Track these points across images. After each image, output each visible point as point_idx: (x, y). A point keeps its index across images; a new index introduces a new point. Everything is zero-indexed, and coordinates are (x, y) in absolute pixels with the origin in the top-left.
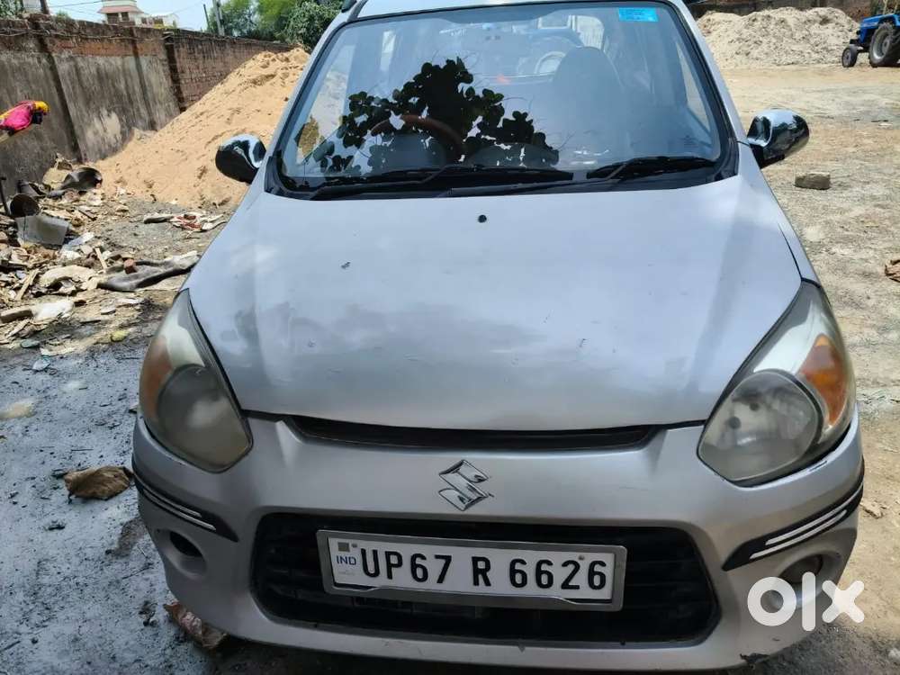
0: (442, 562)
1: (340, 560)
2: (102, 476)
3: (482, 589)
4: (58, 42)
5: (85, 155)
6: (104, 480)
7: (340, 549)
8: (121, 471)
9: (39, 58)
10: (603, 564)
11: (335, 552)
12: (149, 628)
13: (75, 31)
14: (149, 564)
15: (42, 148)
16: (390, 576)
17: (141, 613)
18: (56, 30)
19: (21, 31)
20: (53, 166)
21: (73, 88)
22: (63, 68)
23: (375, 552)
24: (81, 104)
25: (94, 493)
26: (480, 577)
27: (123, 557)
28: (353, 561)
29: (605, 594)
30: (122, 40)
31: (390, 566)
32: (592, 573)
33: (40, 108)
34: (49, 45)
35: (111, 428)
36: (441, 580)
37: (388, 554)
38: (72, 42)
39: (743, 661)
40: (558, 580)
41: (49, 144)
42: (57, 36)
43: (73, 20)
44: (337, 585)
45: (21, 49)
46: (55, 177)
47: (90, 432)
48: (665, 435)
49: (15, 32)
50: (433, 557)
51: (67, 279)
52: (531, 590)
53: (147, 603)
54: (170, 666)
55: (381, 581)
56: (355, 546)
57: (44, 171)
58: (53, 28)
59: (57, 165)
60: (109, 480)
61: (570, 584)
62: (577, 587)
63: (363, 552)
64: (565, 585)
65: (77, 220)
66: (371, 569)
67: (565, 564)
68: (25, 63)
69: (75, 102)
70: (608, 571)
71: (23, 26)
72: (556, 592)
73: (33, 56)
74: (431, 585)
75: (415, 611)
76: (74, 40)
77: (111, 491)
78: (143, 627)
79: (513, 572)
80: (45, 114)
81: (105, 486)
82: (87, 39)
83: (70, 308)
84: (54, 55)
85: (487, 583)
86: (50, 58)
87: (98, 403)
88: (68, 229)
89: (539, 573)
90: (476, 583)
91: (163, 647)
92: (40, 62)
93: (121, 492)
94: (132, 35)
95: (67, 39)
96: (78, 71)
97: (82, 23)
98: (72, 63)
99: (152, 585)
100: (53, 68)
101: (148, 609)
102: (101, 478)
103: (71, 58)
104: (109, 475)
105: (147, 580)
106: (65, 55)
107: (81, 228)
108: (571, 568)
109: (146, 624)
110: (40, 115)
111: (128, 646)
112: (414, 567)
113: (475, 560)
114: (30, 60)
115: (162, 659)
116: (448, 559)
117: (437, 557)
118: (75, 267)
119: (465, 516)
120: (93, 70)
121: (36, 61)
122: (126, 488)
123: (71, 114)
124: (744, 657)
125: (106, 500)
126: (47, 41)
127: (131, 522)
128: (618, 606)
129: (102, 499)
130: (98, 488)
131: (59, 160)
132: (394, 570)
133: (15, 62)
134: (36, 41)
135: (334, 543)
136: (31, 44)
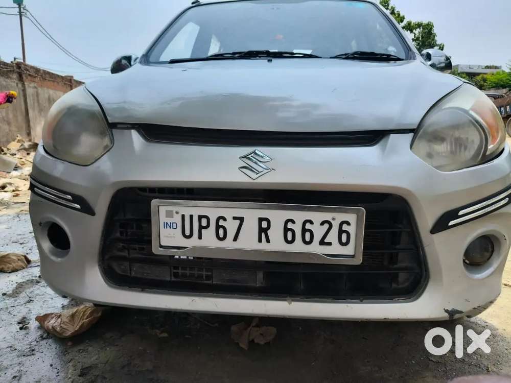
0: (238, 222)
1: (166, 225)
2: (9, 258)
3: (264, 246)
4: (29, 77)
5: (34, 138)
6: (10, 261)
7: (167, 216)
8: (23, 258)
9: (17, 84)
10: (348, 223)
11: (163, 219)
12: (23, 330)
13: (40, 74)
14: (31, 300)
15: (10, 130)
16: (200, 237)
17: (19, 323)
18: (29, 72)
19: (12, 69)
20: (14, 141)
21: (34, 103)
22: (30, 91)
23: (191, 217)
24: (36, 112)
25: (3, 268)
26: (263, 235)
27: (14, 297)
28: (175, 227)
29: (349, 250)
30: (65, 84)
31: (201, 227)
32: (341, 231)
33: (12, 94)
34: (24, 78)
35: (21, 244)
36: (235, 239)
37: (200, 217)
38: (37, 79)
39: (446, 315)
40: (317, 238)
41: (14, 129)
42: (30, 75)
43: (40, 69)
44: (161, 246)
45: (8, 77)
46: (14, 146)
47: (7, 245)
48: (389, 138)
49: (6, 68)
50: (232, 219)
51: (10, 184)
52: (298, 246)
53: (24, 318)
54: (33, 350)
55: (194, 242)
56: (177, 213)
57: (8, 142)
58: (28, 70)
59: (16, 141)
60: (14, 261)
61: (326, 241)
62: (330, 244)
63: (183, 216)
64: (322, 242)
65: (23, 162)
66: (187, 233)
67: (322, 224)
68: (9, 85)
69: (34, 110)
70: (352, 229)
71: (13, 67)
72: (315, 248)
73: (14, 82)
74: (228, 244)
75: (214, 283)
76: (39, 79)
77: (14, 267)
78: (19, 330)
79: (286, 230)
80: (15, 98)
81: (11, 264)
82: (46, 79)
83: (10, 197)
84: (26, 83)
85: (268, 241)
86: (23, 85)
87: (16, 233)
88: (16, 164)
89: (304, 231)
90: (260, 241)
91: (30, 340)
92: (17, 86)
93: (20, 270)
94: (71, 83)
95: (35, 77)
96: (38, 95)
97: (44, 71)
98: (35, 90)
99: (30, 310)
100: (24, 90)
101: (25, 322)
102: (8, 259)
103: (35, 87)
104: (14, 258)
105: (27, 308)
106: (32, 85)
107: (25, 166)
108: (326, 226)
109: (21, 329)
110: (12, 99)
111: (5, 339)
112: (218, 227)
113: (261, 220)
114: (13, 84)
115: (28, 347)
116: (241, 220)
117: (235, 218)
118: (17, 179)
119: (256, 183)
120: (47, 96)
121: (15, 85)
122: (24, 268)
123: (30, 115)
124: (447, 311)
125: (10, 273)
126: (24, 76)
127: (23, 282)
128: (358, 261)
129: (6, 272)
130: (5, 265)
131: (18, 138)
132: (203, 231)
133: (4, 83)
134: (18, 75)
135: (163, 210)
136: (15, 76)
